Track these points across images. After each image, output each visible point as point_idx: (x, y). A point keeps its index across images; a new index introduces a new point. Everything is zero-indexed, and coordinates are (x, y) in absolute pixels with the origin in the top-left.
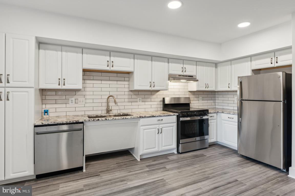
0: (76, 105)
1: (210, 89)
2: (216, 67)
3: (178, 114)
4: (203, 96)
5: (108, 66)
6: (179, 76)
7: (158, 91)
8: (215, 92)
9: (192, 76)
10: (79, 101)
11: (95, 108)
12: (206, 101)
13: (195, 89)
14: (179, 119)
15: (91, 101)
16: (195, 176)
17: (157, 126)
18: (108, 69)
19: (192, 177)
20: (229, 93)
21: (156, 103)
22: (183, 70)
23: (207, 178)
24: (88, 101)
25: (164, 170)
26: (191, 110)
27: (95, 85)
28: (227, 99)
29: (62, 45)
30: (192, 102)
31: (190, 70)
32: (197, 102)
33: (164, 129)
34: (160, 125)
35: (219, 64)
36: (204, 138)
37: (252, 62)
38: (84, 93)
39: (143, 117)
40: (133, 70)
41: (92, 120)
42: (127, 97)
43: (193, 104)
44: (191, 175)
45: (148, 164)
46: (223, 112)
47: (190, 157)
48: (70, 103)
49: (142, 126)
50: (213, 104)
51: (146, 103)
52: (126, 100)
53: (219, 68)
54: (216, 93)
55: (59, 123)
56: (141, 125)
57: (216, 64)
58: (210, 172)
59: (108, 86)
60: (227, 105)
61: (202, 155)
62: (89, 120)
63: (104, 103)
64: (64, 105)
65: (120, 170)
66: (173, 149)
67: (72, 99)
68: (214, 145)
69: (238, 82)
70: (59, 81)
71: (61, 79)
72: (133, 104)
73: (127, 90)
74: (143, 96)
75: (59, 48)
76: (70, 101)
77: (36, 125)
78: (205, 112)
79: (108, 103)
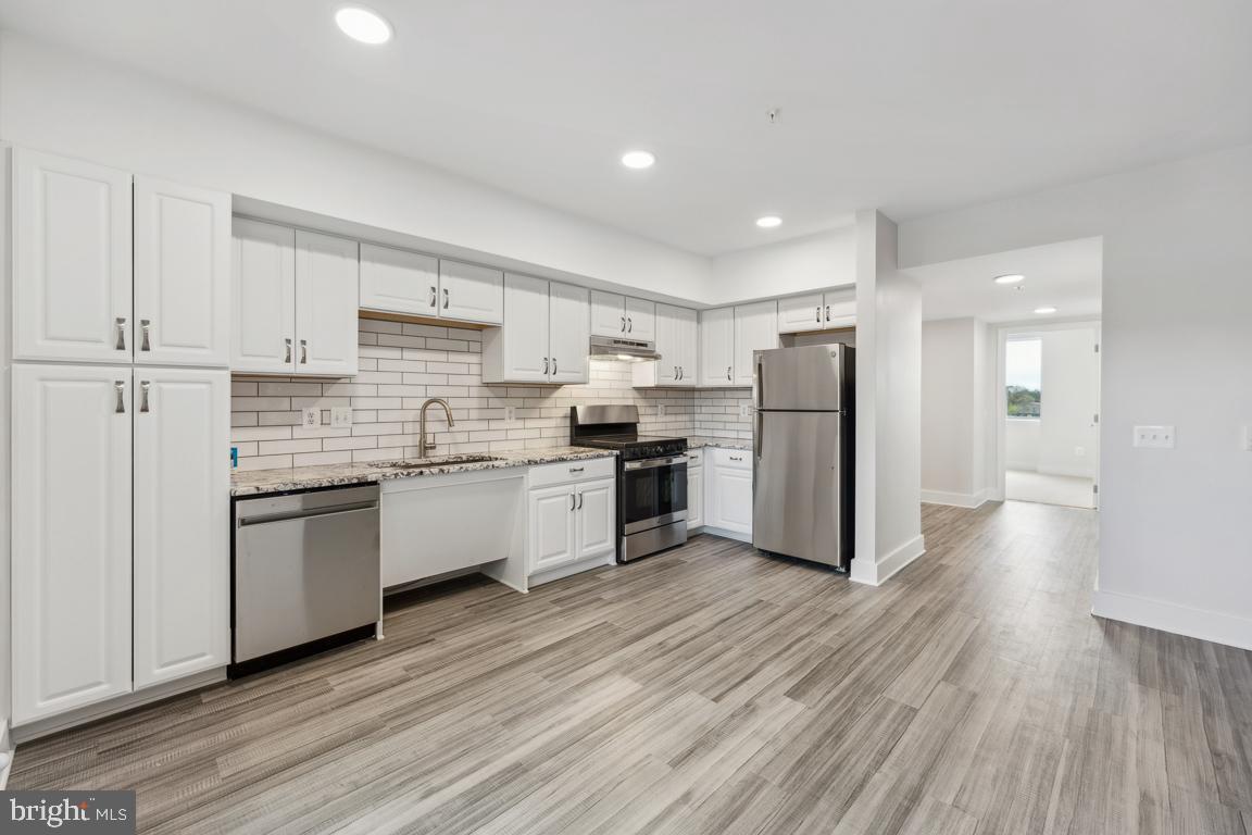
0: (325, 432)
1: (685, 382)
2: (699, 321)
3: (618, 452)
4: (667, 402)
5: (433, 305)
6: (616, 342)
7: (557, 386)
8: (692, 390)
9: (645, 345)
10: (333, 417)
11: (383, 442)
12: (673, 418)
13: (651, 383)
14: (623, 466)
15: (371, 416)
16: (674, 606)
17: (569, 489)
18: (432, 312)
19: (669, 608)
20: (728, 394)
21: (552, 423)
22: (626, 324)
23: (702, 606)
24: (362, 417)
25: (599, 603)
26: (640, 440)
27: (383, 365)
28: (722, 410)
29: (295, 227)
30: (641, 419)
31: (643, 326)
32: (653, 419)
33: (585, 495)
34: (578, 485)
35: (705, 314)
36: (671, 518)
37: (781, 314)
38: (349, 390)
39: (536, 463)
40: (500, 321)
41: (405, 473)
42: (474, 403)
43: (643, 426)
44: (667, 606)
45: (554, 598)
46: (717, 446)
47: (651, 568)
48: (306, 425)
49: (534, 488)
50: (689, 425)
51: (529, 424)
52: (474, 414)
53: (705, 325)
54: (697, 394)
55: (309, 486)
56: (531, 485)
57: (698, 313)
58: (703, 594)
59: (421, 367)
60: (721, 426)
61: (678, 562)
62: (396, 475)
63: (411, 424)
64: (286, 433)
65: (484, 621)
66: (607, 553)
67: (312, 410)
68: (696, 536)
69: (754, 366)
70: (289, 350)
71: (293, 342)
72: (493, 425)
73: (475, 381)
74: (520, 403)
75: (289, 233)
76: (306, 418)
77: (237, 494)
78: (678, 446)
79: (423, 421)
